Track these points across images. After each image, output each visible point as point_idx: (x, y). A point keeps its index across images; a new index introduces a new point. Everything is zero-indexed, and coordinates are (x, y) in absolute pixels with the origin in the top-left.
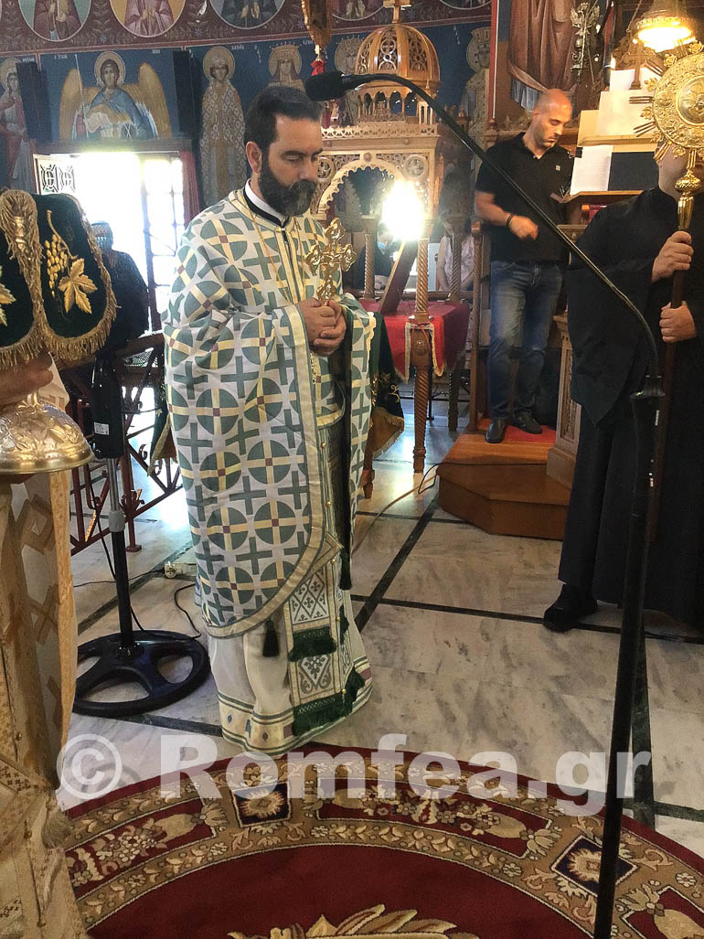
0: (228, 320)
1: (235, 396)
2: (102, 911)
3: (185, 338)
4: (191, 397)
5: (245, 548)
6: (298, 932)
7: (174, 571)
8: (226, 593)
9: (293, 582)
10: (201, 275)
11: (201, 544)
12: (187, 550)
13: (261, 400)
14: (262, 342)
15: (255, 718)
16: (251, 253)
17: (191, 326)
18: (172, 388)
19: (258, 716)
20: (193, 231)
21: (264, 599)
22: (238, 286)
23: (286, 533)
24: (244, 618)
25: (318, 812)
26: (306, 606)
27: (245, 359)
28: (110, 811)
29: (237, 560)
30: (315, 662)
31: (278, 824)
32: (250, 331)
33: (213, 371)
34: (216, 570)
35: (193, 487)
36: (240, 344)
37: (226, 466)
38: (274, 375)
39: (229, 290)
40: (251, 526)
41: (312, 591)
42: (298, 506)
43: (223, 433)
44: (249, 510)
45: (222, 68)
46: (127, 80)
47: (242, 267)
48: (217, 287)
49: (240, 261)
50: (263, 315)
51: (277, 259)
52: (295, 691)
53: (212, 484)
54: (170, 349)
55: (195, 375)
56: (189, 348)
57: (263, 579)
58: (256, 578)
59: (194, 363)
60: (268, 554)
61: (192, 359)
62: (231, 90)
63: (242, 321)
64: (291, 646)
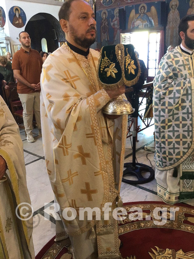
0: (172, 82)
1: (173, 103)
2: (123, 232)
3: (160, 87)
4: (160, 103)
5: (171, 146)
6: (174, 252)
7: (147, 148)
8: (165, 158)
9: (185, 157)
10: (166, 70)
11: (159, 144)
12: (151, 143)
13: (180, 105)
14: (182, 88)
15: (167, 192)
16: (181, 63)
17: (162, 84)
18: (155, 101)
19: (168, 192)
20: (164, 58)
21: (176, 161)
22: (176, 72)
23: (184, 143)
24: (170, 165)
25: (182, 221)
26: (187, 165)
27: (176, 93)
28: (127, 207)
29: (169, 149)
30: (188, 181)
31: (171, 222)
32: (179, 85)
33: (167, 96)
34: (163, 151)
35: (158, 128)
36: (175, 88)
37: (168, 123)
38: (185, 98)
39: (173, 74)
40: (174, 140)
41: (190, 161)
42: (189, 135)
43: (168, 113)
44: (174, 136)
45: (175, 5)
46: (147, 11)
47: (178, 67)
48: (170, 73)
49: (177, 65)
50: (183, 80)
51: (188, 64)
52: (181, 188)
53: (164, 127)
54: (155, 90)
55: (162, 97)
56: (160, 89)
57: (176, 155)
58: (174, 155)
59: (162, 94)
60: (178, 148)
61: (161, 93)
62: (177, 12)
63: (176, 82)
64: (181, 175)
